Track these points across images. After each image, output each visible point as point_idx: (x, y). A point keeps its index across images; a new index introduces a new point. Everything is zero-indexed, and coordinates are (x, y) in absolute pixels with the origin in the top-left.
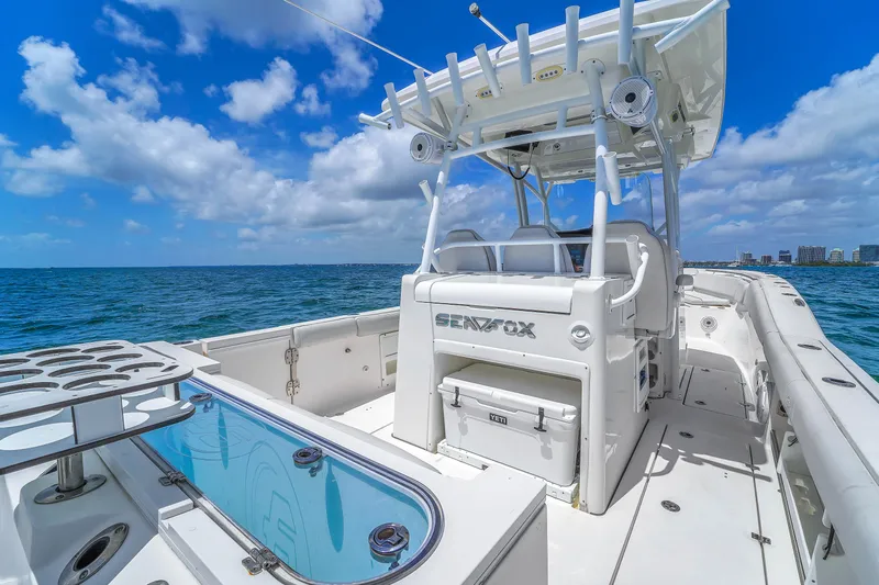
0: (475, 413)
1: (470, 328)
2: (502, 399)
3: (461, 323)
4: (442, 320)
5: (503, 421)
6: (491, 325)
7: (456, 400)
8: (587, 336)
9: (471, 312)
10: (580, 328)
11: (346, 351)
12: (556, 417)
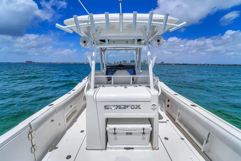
0: (122, 133)
1: (118, 109)
2: (131, 128)
3: (115, 107)
4: (106, 107)
5: (131, 134)
6: (126, 107)
7: (115, 132)
8: (155, 107)
9: (118, 104)
10: (154, 105)
11: (52, 121)
12: (148, 129)
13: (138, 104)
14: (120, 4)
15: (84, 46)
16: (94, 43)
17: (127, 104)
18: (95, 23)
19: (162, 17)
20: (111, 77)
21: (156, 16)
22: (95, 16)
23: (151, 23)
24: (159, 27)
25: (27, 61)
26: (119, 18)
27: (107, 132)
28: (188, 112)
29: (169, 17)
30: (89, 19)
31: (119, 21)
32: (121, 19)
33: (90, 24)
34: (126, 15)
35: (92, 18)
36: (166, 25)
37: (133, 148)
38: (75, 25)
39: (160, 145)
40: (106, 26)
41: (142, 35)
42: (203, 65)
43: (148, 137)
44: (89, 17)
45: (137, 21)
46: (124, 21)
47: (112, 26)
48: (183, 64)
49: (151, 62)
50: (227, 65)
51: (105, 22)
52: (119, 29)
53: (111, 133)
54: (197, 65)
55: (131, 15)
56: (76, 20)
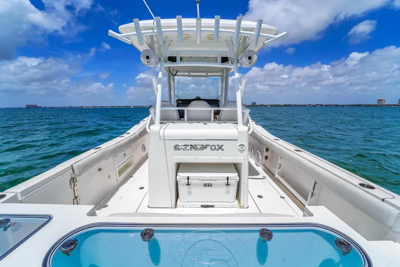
0: (198, 185)
1: (193, 150)
2: (211, 177)
3: (189, 148)
4: (176, 148)
5: (210, 185)
6: (204, 147)
7: (188, 183)
8: (244, 148)
9: (193, 143)
10: (242, 145)
11: (99, 170)
12: (234, 179)
13: (220, 143)
14: (198, 5)
15: (146, 63)
16: (160, 60)
17: (205, 143)
18: (163, 30)
19: (254, 24)
20: (184, 110)
21: (245, 23)
22: (164, 22)
23: (238, 32)
24: (250, 38)
25: (27, 105)
26: (196, 25)
27: (177, 182)
28: (290, 159)
29: (262, 25)
30: (155, 25)
31: (195, 29)
32: (199, 25)
33: (155, 32)
34: (205, 21)
35: (159, 23)
36: (259, 35)
37: (213, 206)
38: (135, 33)
39: (251, 203)
40: (177, 36)
41: (228, 50)
42: (314, 106)
43: (233, 190)
44: (155, 22)
45: (220, 30)
46: (202, 29)
47: (186, 36)
48: (285, 105)
49: (240, 87)
50: (347, 105)
51: (177, 29)
52: (196, 41)
53: (182, 185)
54: (305, 106)
55: (212, 21)
56: (137, 26)
